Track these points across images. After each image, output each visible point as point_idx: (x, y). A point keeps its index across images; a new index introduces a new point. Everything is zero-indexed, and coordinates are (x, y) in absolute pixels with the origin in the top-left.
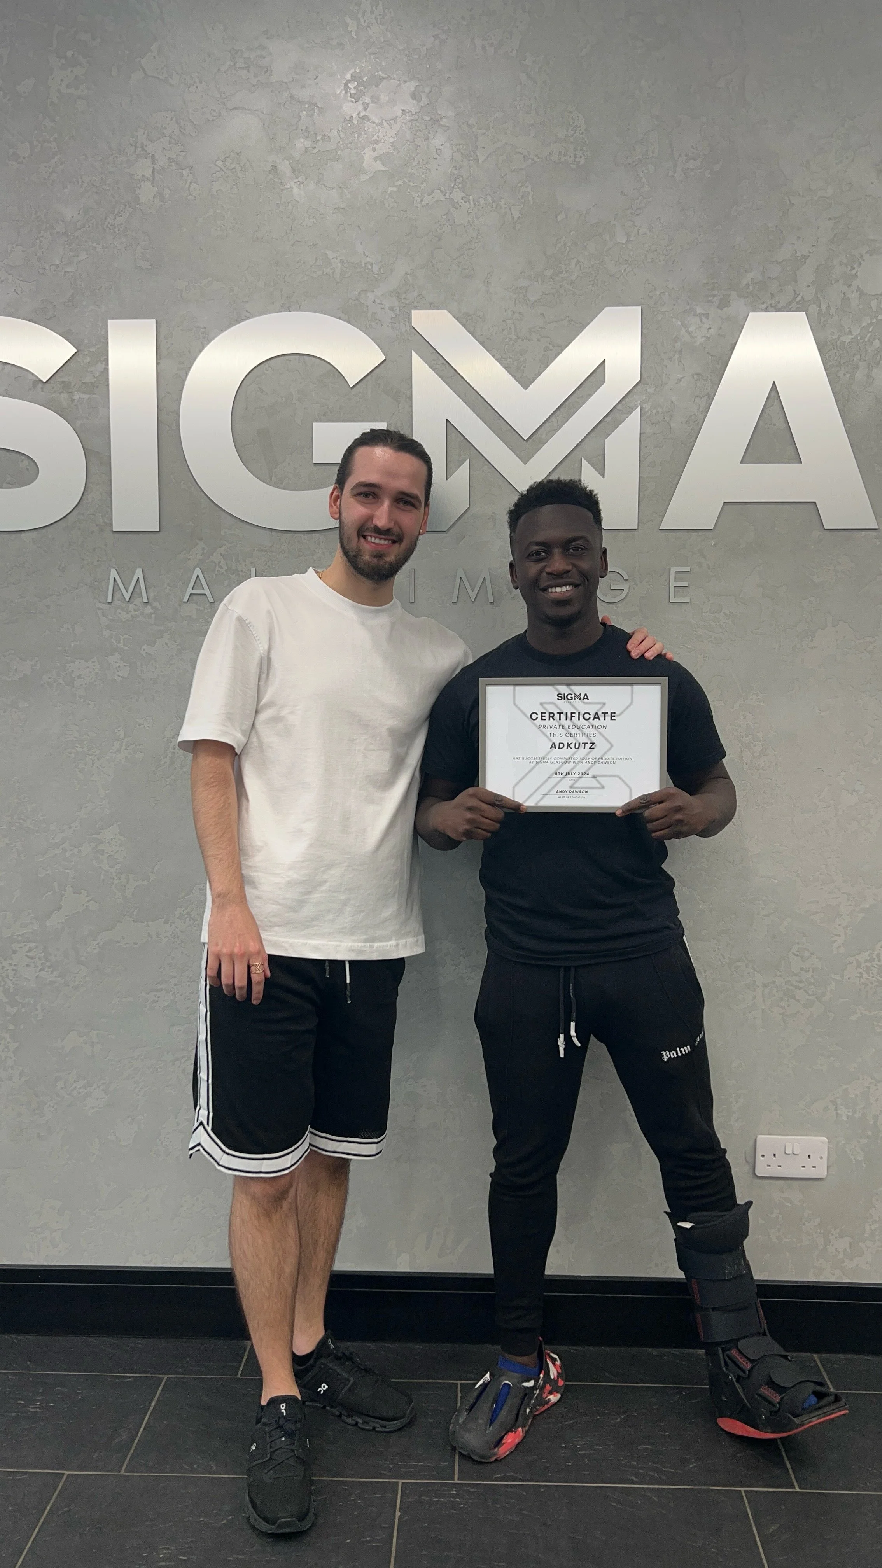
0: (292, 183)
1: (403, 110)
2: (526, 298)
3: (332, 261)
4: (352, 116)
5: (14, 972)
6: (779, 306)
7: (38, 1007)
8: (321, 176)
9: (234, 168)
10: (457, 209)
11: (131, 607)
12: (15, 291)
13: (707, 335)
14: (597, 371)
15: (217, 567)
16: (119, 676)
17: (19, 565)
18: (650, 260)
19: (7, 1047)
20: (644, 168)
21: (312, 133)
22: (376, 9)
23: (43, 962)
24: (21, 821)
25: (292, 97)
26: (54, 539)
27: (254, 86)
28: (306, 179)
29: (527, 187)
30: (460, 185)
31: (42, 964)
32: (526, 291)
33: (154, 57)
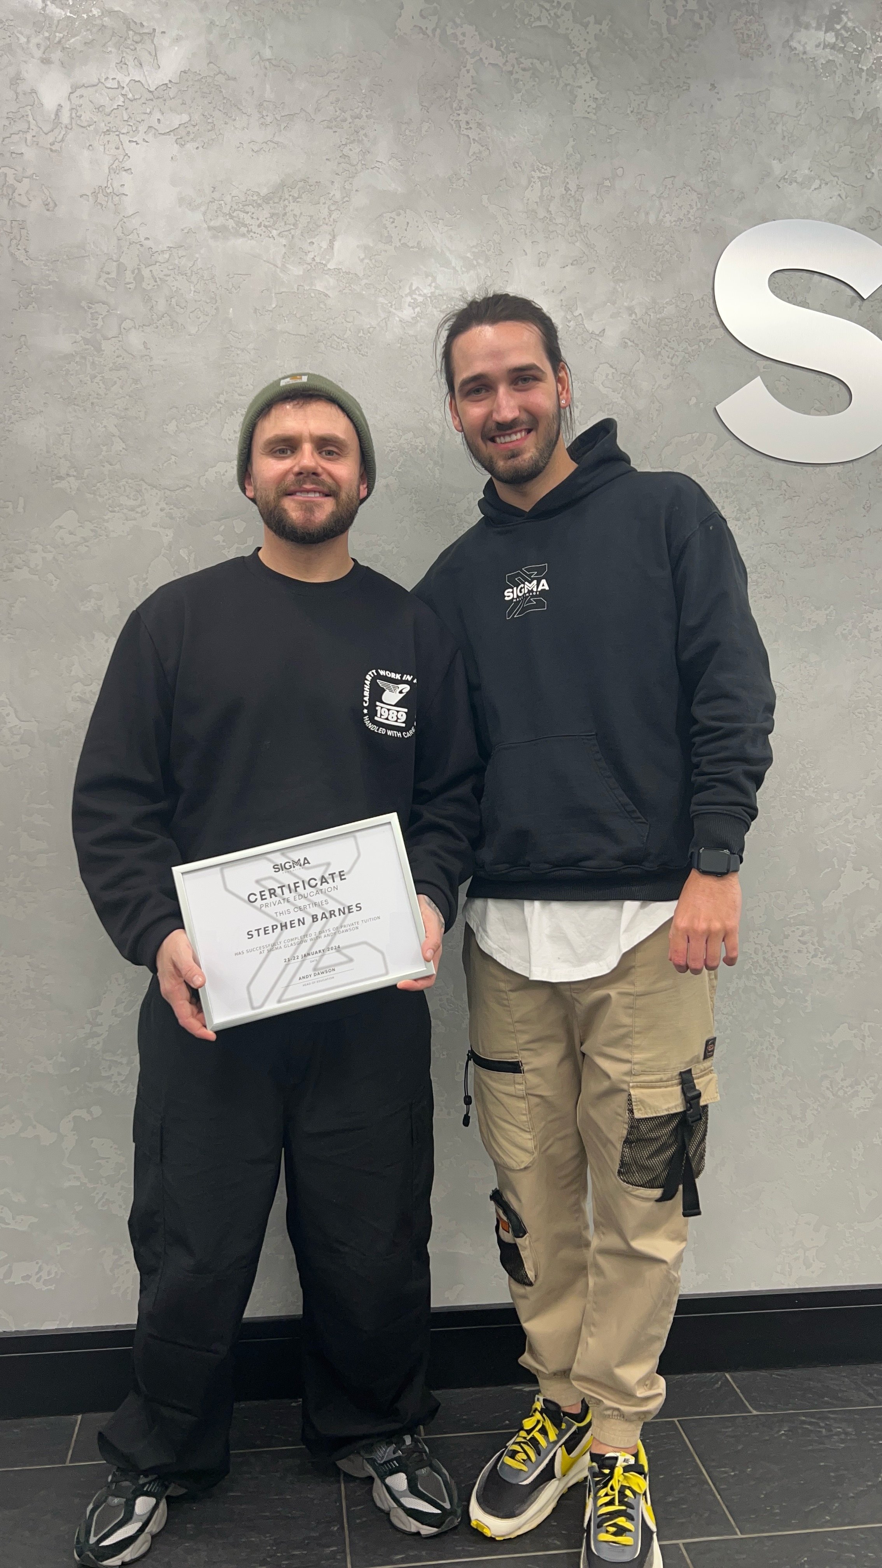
7: (808, 998)
12: (839, 195)
17: (820, 502)
19: (771, 1044)
23: (817, 946)
24: (803, 789)
26: (861, 474)
31: (816, 949)
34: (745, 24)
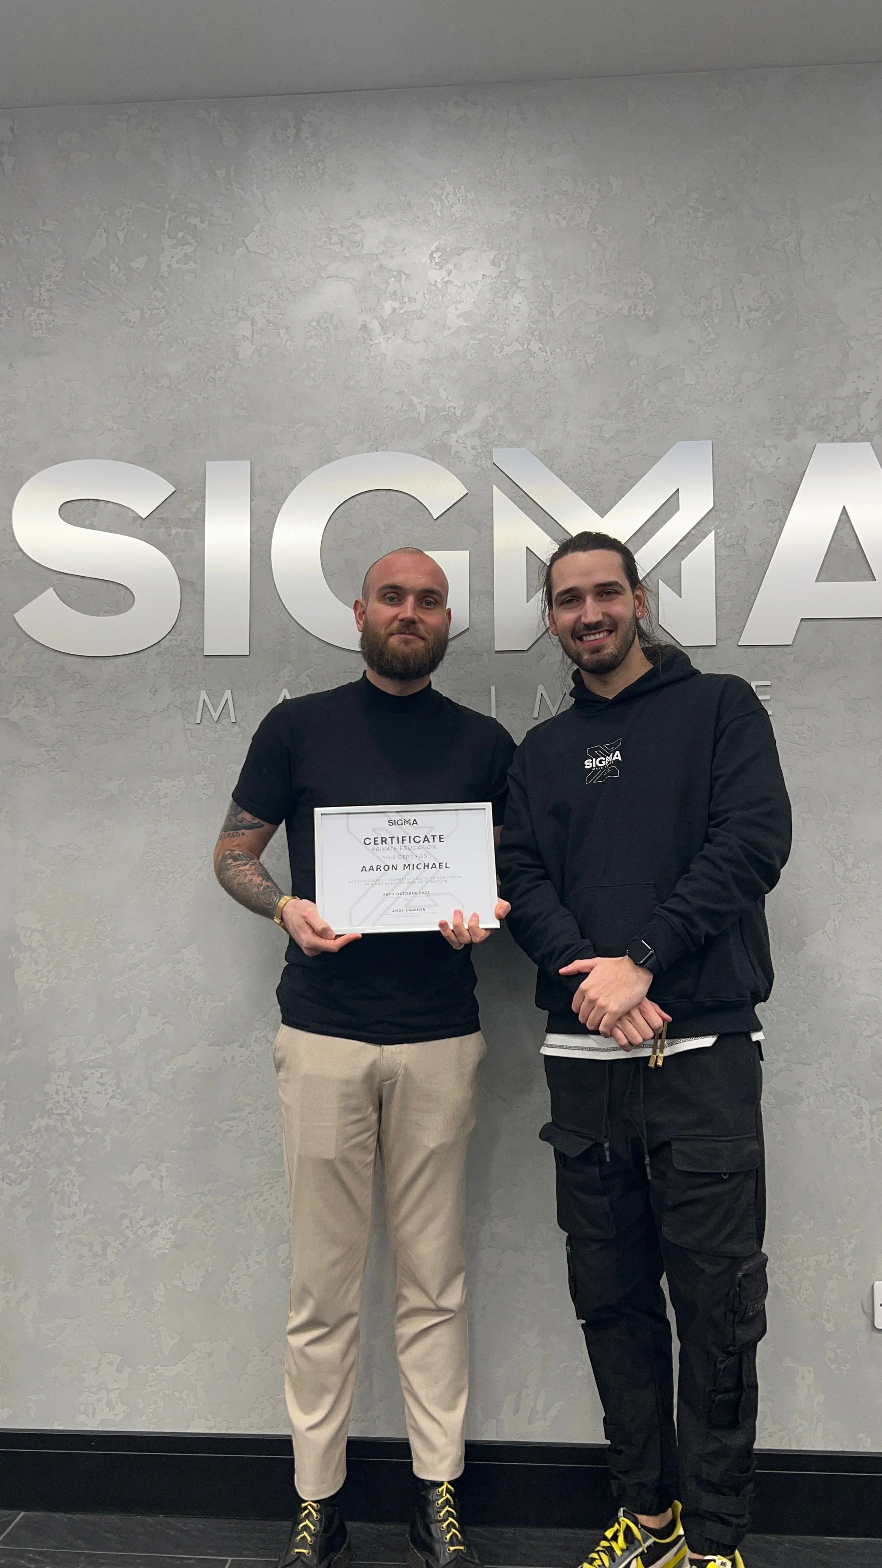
0: (381, 339)
1: (483, 275)
2: (601, 435)
3: (418, 406)
4: (436, 281)
5: (83, 1100)
6: (845, 437)
7: (107, 1138)
8: (407, 332)
9: (328, 327)
10: (534, 358)
11: (219, 727)
12: (120, 437)
13: (776, 465)
14: (671, 500)
15: (304, 689)
16: (204, 794)
17: (111, 689)
18: (718, 399)
19: (72, 1181)
20: (709, 319)
21: (400, 296)
22: (458, 191)
23: (115, 1088)
24: (101, 941)
25: (381, 266)
26: (146, 663)
27: (347, 257)
28: (394, 335)
29: (600, 337)
30: (538, 337)
31: (113, 1091)
32: (601, 429)
33: (257, 236)
34: (38, 316)
